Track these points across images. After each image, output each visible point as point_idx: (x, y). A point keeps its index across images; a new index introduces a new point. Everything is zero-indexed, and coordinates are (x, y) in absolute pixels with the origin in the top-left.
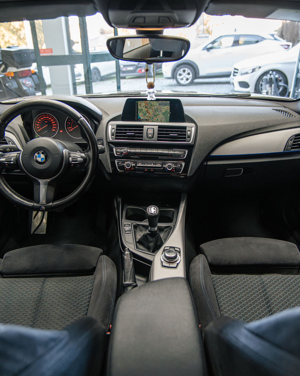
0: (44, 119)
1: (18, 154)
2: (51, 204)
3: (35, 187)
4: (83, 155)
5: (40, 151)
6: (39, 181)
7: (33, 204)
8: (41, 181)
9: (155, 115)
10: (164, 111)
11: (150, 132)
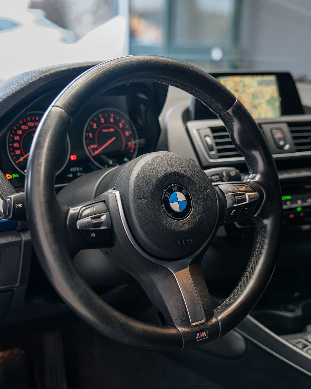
5: (172, 184)
9: (255, 107)
10: (268, 97)
11: (278, 135)
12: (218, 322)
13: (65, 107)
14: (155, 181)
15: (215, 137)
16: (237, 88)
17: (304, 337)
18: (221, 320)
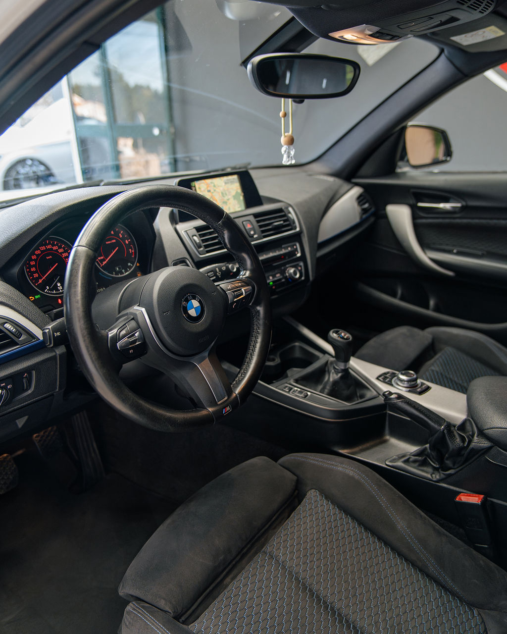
0: (42, 252)
2: (234, 395)
9: (225, 203)
10: (233, 193)
11: (249, 226)
12: (236, 396)
13: (90, 246)
14: (174, 295)
15: (201, 236)
16: (209, 189)
17: (288, 382)
18: (239, 393)
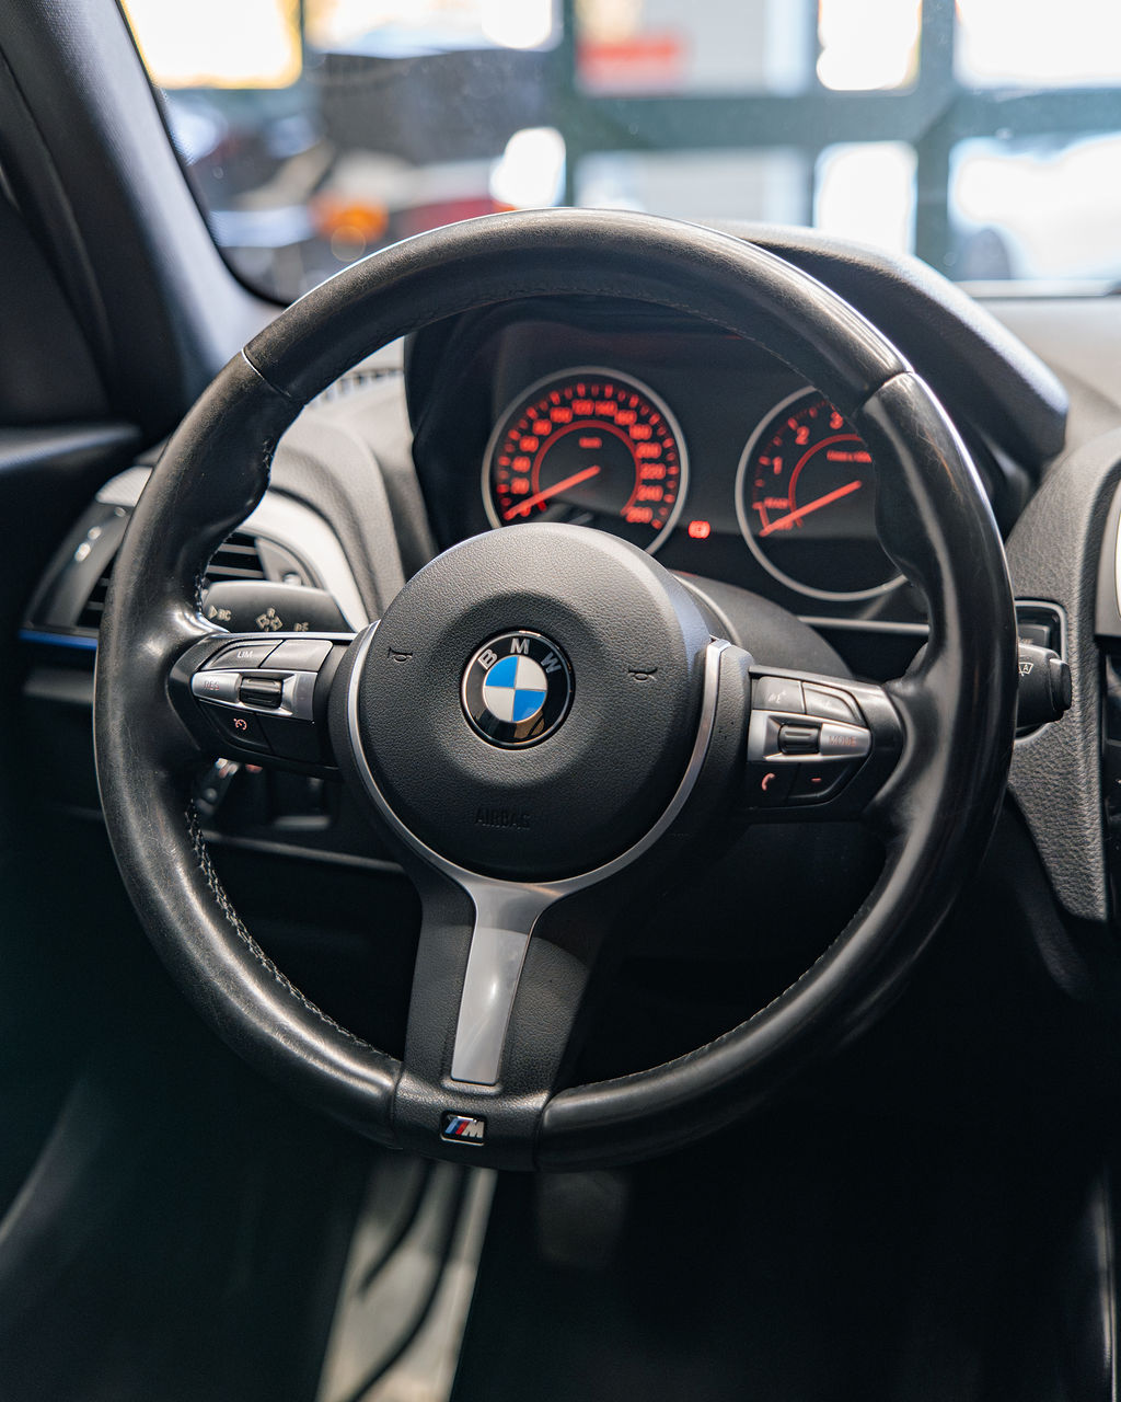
0: (576, 418)
1: (341, 651)
2: (535, 1102)
3: (433, 939)
4: (874, 698)
5: (517, 629)
6: (470, 887)
7: (387, 1082)
8: (483, 891)
